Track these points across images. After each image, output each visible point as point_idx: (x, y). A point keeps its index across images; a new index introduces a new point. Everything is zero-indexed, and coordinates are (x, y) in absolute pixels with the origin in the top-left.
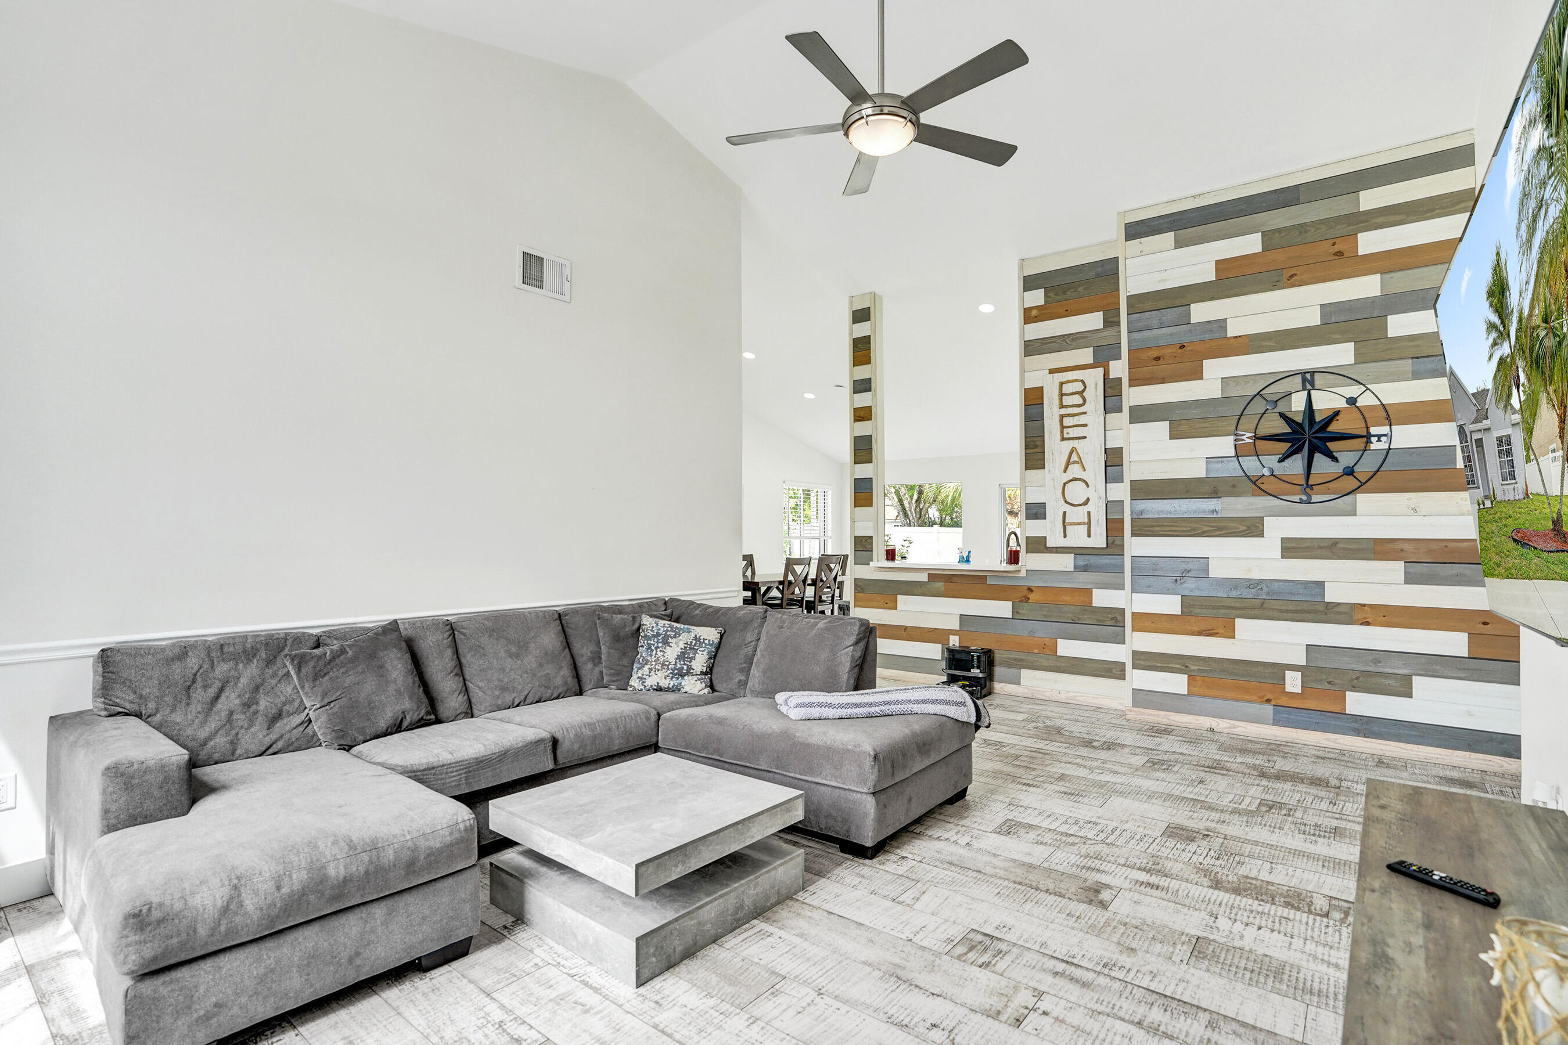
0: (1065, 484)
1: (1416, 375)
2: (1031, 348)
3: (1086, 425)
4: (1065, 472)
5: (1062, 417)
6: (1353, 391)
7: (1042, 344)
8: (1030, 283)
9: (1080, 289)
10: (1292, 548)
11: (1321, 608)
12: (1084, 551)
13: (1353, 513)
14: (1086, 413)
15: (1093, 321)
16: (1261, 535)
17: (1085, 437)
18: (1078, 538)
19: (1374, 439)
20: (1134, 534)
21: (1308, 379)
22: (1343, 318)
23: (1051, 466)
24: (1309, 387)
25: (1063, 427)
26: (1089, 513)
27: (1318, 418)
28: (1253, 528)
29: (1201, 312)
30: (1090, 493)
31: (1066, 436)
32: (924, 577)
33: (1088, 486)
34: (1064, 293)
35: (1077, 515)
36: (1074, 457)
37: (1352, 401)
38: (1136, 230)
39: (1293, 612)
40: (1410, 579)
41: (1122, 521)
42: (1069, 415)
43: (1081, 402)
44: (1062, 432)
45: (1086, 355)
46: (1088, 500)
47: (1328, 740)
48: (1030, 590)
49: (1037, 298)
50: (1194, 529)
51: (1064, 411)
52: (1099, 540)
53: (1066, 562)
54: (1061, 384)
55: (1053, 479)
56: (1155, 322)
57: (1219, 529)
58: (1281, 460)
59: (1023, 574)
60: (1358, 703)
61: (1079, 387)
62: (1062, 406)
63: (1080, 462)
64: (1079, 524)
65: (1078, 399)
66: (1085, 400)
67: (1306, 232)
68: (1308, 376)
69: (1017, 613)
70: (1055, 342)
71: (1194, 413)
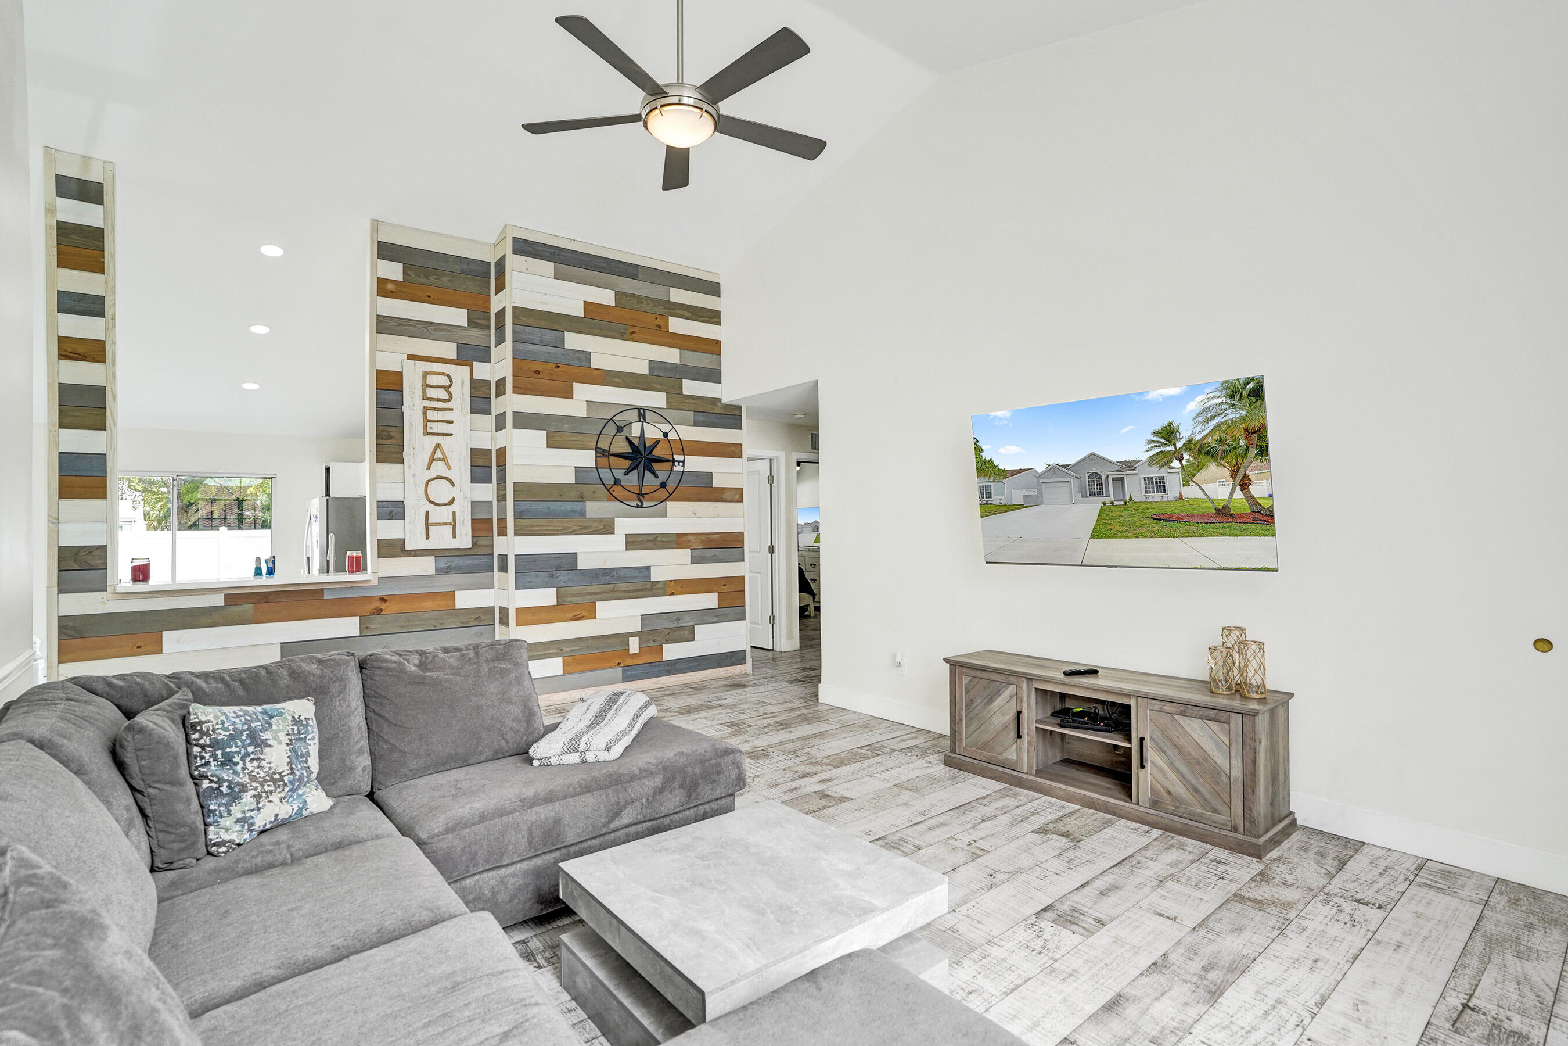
0: (429, 481)
1: (696, 424)
2: (385, 325)
3: (451, 422)
4: (428, 468)
5: (426, 409)
6: (666, 428)
7: (400, 324)
8: (386, 251)
9: (445, 279)
10: (634, 542)
11: (648, 586)
12: (446, 553)
13: (664, 515)
14: (451, 409)
15: (457, 317)
16: (613, 533)
17: (452, 435)
18: (442, 539)
19: (676, 463)
20: (516, 534)
21: (642, 413)
22: (662, 374)
23: (412, 461)
24: (642, 420)
25: (427, 421)
26: (454, 513)
27: (647, 445)
28: (607, 527)
29: (574, 341)
30: (454, 492)
31: (429, 430)
32: (219, 600)
33: (453, 485)
34: (426, 277)
35: (441, 514)
36: (438, 455)
37: (666, 435)
38: (525, 248)
39: (633, 591)
40: (694, 561)
41: (491, 521)
42: (435, 409)
43: (446, 396)
44: (425, 427)
45: (450, 350)
46: (454, 499)
47: (654, 683)
48: (383, 600)
49: (394, 271)
50: (565, 529)
51: (427, 404)
52: (464, 540)
53: (427, 566)
54: (426, 374)
55: (414, 475)
56: (537, 339)
57: (585, 528)
58: (626, 474)
59: (375, 582)
60: (672, 652)
61: (444, 381)
62: (425, 398)
63: (444, 460)
64: (445, 524)
65: (443, 394)
66: (451, 395)
67: (642, 303)
68: (642, 411)
69: (367, 628)
70: (415, 326)
71: (566, 427)
